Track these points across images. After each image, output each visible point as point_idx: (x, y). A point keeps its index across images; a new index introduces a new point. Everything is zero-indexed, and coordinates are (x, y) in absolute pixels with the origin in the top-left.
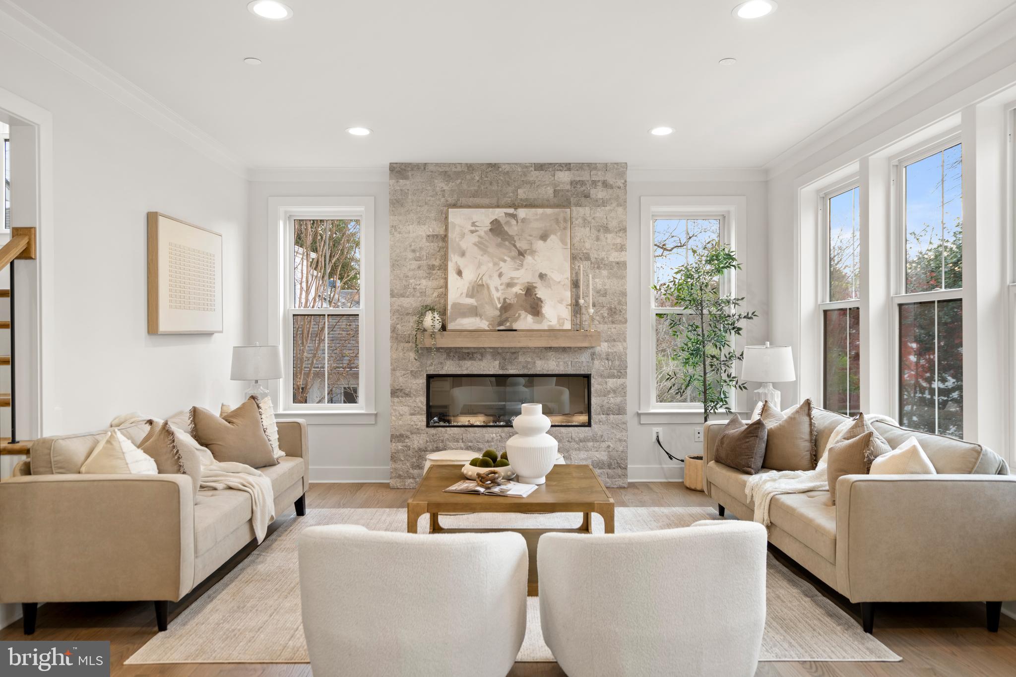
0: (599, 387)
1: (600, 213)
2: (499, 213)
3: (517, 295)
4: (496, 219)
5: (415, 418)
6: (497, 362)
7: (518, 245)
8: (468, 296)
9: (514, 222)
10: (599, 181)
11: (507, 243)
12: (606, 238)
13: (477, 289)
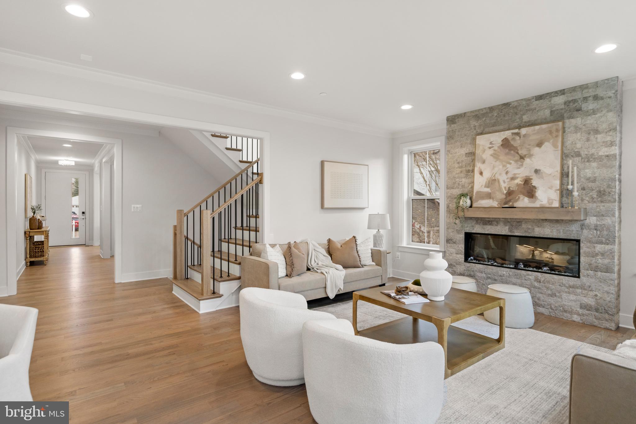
0: (587, 250)
1: (590, 121)
2: (507, 134)
3: (518, 185)
4: (506, 138)
5: (458, 256)
6: (507, 227)
7: (520, 152)
8: (485, 187)
9: (518, 138)
10: (590, 96)
11: (512, 152)
12: (597, 138)
13: (492, 182)
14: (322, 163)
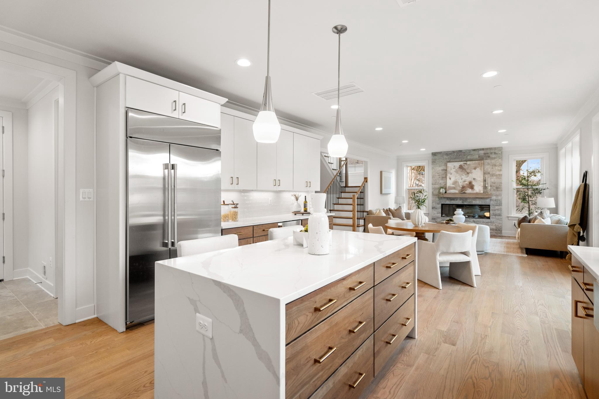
0: (492, 208)
1: (493, 161)
2: (462, 163)
3: (466, 184)
4: (461, 165)
5: (438, 214)
6: (461, 201)
7: (467, 171)
8: (452, 184)
9: (466, 165)
10: (493, 152)
11: (464, 171)
12: (495, 168)
13: (455, 183)
14: (381, 172)
